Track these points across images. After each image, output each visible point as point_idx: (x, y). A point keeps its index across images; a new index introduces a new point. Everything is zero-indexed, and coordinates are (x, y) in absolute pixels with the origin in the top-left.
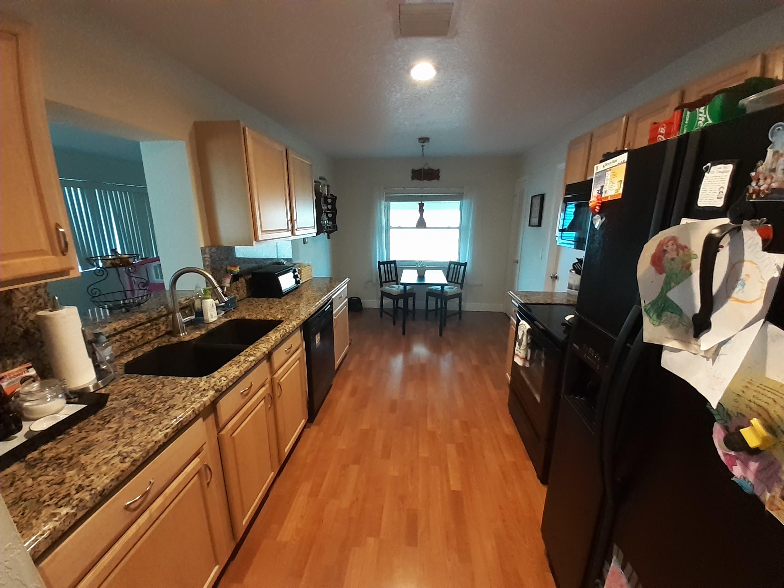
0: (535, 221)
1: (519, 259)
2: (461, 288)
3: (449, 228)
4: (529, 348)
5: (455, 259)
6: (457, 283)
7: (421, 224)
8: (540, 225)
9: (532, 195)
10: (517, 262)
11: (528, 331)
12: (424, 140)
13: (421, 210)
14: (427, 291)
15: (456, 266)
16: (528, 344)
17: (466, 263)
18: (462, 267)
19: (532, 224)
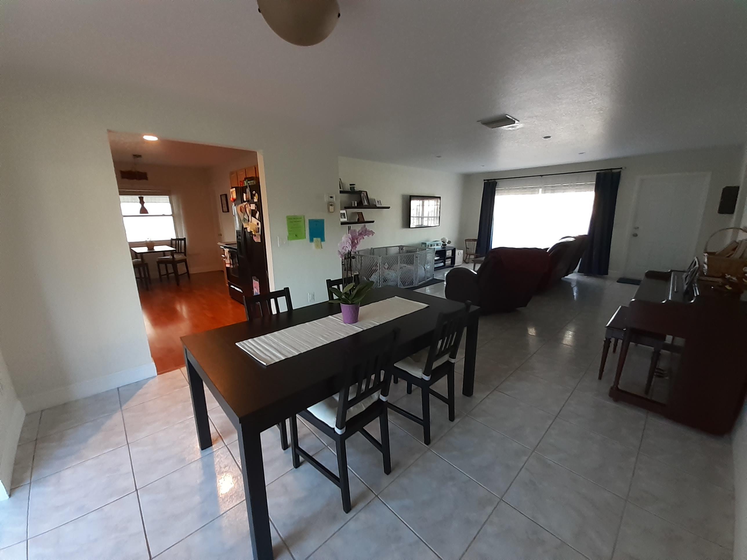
0: (225, 209)
1: (222, 233)
2: (185, 255)
3: (164, 215)
4: (231, 259)
5: (174, 237)
6: (181, 253)
7: (144, 211)
8: (228, 211)
9: (221, 194)
10: (221, 235)
11: (229, 252)
12: (137, 156)
13: (142, 202)
14: (157, 260)
15: (177, 241)
16: (230, 257)
17: (185, 238)
18: (183, 242)
19: (224, 211)
